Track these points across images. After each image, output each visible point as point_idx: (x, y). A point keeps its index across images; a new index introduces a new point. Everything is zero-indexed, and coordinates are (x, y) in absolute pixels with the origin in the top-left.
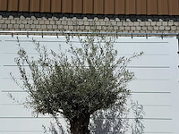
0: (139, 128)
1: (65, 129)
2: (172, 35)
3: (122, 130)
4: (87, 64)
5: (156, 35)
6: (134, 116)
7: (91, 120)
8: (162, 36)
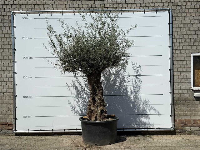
0: (138, 82)
1: (83, 84)
2: (164, 10)
3: (125, 84)
4: (98, 35)
5: (152, 11)
6: (134, 74)
7: (102, 78)
8: (157, 11)
